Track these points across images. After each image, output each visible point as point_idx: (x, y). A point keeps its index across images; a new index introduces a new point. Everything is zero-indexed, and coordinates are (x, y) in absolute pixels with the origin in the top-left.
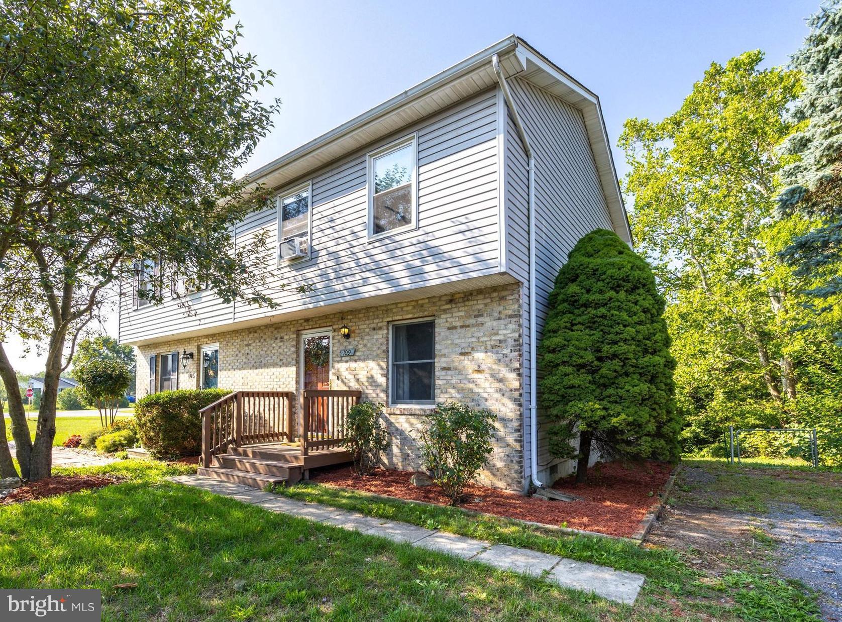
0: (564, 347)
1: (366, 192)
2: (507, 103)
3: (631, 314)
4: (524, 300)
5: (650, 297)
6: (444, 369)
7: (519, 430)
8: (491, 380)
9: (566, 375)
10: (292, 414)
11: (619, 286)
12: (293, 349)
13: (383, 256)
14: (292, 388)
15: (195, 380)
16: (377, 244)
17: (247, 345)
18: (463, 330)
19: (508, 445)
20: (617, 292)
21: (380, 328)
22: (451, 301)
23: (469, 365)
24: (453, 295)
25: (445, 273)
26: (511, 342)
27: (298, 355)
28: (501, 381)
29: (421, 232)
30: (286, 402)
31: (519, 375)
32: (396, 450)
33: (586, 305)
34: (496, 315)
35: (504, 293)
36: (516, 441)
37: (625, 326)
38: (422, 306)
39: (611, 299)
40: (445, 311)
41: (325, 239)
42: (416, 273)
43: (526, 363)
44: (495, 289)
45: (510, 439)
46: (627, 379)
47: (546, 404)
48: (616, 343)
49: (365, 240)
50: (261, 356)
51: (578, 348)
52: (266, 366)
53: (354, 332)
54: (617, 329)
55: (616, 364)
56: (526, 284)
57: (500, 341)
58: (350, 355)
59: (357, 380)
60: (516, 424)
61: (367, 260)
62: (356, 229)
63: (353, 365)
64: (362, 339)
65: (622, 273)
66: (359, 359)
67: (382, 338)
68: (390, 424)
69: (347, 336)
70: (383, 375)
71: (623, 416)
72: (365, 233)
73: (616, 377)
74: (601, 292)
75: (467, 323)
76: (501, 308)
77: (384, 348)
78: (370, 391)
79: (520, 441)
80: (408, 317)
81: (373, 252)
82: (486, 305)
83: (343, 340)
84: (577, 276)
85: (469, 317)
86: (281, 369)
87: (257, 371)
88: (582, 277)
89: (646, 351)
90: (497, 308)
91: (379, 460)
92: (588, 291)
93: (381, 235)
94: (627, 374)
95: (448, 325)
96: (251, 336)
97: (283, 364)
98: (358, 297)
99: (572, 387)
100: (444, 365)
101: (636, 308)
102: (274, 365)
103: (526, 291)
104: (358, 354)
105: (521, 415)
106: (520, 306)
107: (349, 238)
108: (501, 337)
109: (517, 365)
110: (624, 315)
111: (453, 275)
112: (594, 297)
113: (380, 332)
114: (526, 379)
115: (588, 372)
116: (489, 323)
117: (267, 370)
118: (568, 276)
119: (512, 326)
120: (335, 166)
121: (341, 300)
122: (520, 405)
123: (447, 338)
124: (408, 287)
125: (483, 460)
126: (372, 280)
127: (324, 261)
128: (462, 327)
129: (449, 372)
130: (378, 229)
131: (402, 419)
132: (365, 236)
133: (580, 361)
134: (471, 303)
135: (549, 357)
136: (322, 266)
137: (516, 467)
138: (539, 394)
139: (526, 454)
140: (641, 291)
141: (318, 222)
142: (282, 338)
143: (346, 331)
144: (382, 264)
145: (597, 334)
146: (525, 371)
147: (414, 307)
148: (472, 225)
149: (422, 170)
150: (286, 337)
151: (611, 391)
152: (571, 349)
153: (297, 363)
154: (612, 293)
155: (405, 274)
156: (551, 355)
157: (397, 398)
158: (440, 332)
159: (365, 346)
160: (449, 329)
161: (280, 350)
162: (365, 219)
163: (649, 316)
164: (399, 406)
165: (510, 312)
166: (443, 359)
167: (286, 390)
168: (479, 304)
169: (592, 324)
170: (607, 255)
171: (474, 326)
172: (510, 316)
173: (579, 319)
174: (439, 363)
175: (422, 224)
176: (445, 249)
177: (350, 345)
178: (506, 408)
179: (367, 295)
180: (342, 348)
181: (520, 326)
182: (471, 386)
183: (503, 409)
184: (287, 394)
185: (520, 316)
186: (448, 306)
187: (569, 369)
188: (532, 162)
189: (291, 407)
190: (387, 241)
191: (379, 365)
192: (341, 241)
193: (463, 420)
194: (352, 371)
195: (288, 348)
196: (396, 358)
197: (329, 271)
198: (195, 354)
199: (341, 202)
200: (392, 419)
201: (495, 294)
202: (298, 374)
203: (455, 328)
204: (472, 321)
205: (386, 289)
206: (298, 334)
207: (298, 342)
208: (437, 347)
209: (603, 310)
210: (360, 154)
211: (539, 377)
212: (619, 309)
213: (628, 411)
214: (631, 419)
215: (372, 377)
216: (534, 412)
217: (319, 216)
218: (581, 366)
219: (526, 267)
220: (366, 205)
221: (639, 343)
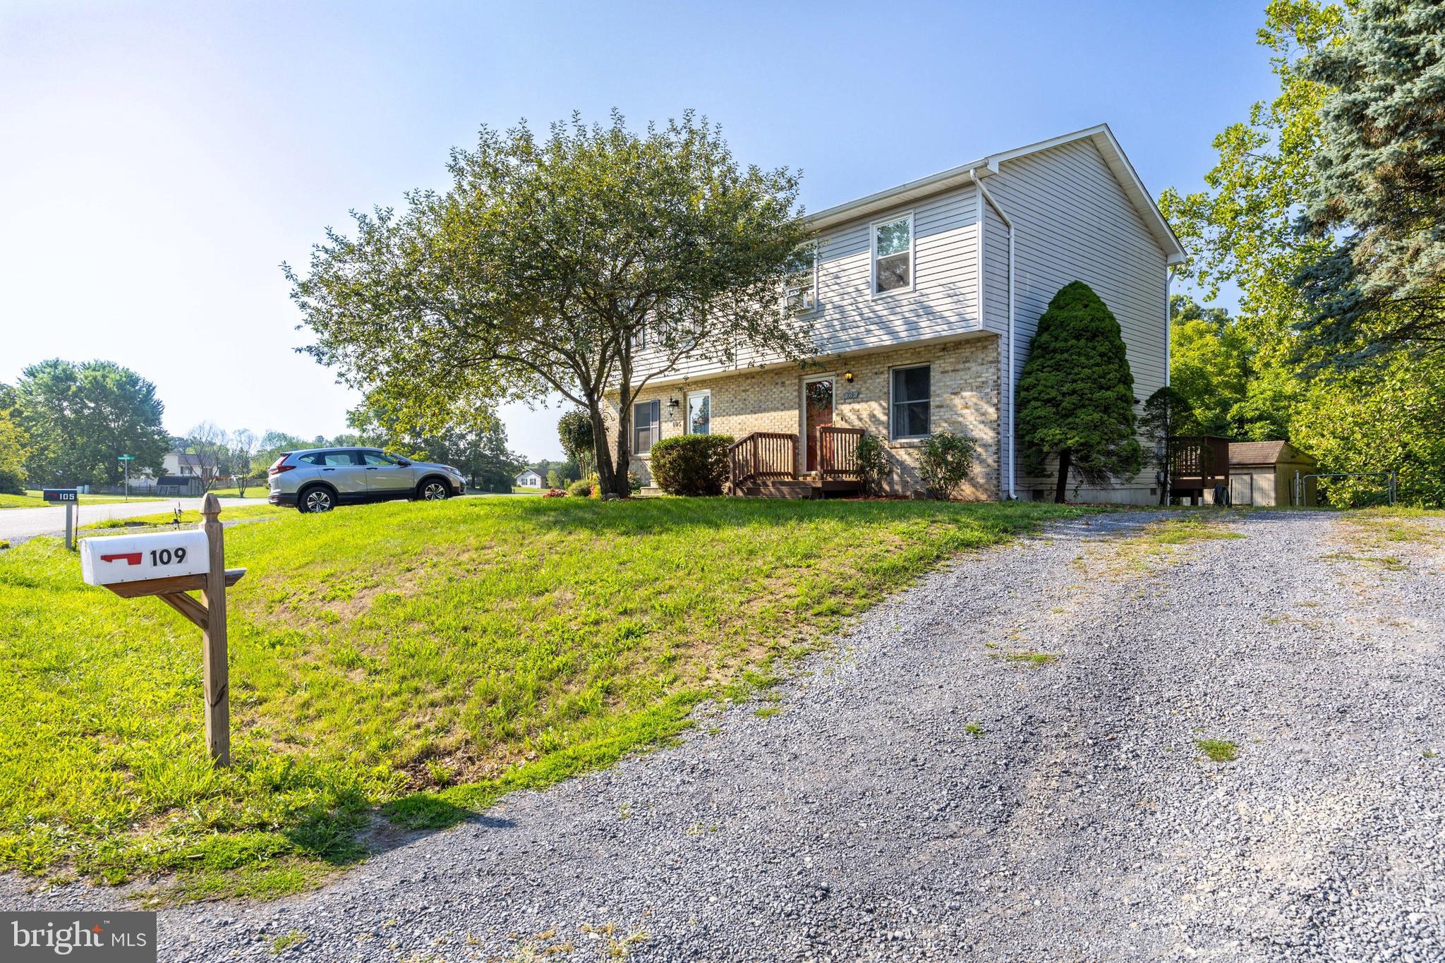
0: (1034, 386)
1: (869, 255)
2: (984, 195)
3: (1088, 357)
4: (1002, 348)
5: (1107, 343)
6: (938, 407)
7: (996, 453)
8: (976, 414)
9: (1035, 408)
10: (795, 455)
11: (1080, 335)
12: (796, 393)
13: (885, 313)
14: (795, 430)
15: (682, 428)
16: (880, 302)
17: (743, 391)
18: (953, 374)
19: (989, 466)
20: (1079, 340)
21: (882, 373)
22: (944, 349)
23: (957, 401)
24: (945, 344)
25: (938, 328)
26: (991, 383)
27: (800, 399)
28: (983, 414)
29: (917, 294)
30: (790, 444)
31: (997, 409)
32: (896, 477)
33: (1055, 351)
34: (980, 361)
35: (986, 343)
36: (995, 462)
37: (1083, 368)
38: (919, 353)
39: (1072, 346)
40: (939, 358)
41: (831, 294)
42: (912, 326)
43: (1004, 400)
44: (979, 340)
45: (990, 461)
46: (1083, 410)
47: (1020, 433)
48: (1074, 381)
49: (869, 298)
50: (760, 401)
51: (1046, 386)
52: (765, 410)
53: (857, 376)
54: (1076, 370)
55: (1075, 399)
56: (1005, 334)
57: (983, 383)
58: (853, 397)
59: (860, 419)
60: (994, 448)
61: (871, 315)
62: (861, 287)
63: (856, 406)
64: (865, 383)
65: (1082, 325)
66: (862, 401)
67: (885, 381)
68: (892, 456)
69: (850, 381)
70: (885, 414)
71: (1077, 438)
72: (868, 291)
73: (1075, 409)
74: (1066, 340)
75: (957, 368)
76: (984, 356)
77: (886, 390)
78: (873, 429)
79: (998, 462)
80: (908, 363)
81: (877, 308)
82: (972, 353)
83: (846, 384)
84: (1049, 327)
85: (959, 363)
86: (783, 413)
87: (756, 416)
88: (1052, 328)
89: (1101, 388)
90: (981, 355)
91: (881, 488)
92: (1057, 339)
93: (884, 295)
94: (1084, 406)
95: (941, 369)
96: (748, 381)
97: (785, 408)
98: (863, 347)
99: (1040, 417)
100: (938, 403)
101: (1092, 353)
102: (776, 409)
103: (1005, 340)
104: (861, 396)
105: (998, 441)
106: (999, 354)
107: (854, 295)
108: (984, 379)
109: (996, 401)
110: (1083, 359)
111: (943, 331)
112: (1059, 345)
113: (882, 376)
114: (1003, 413)
115: (1053, 406)
116: (975, 368)
117: (767, 415)
118: (1045, 325)
119: (992, 370)
120: (840, 228)
121: (848, 349)
122: (998, 433)
123: (941, 381)
124: (906, 339)
125: (964, 475)
126: (876, 333)
127: (830, 313)
128: (953, 371)
129: (942, 410)
130: (881, 288)
131: (902, 452)
132: (869, 294)
133: (1047, 397)
134: (960, 351)
135: (1023, 394)
136: (828, 318)
137: (995, 482)
138: (1016, 425)
139: (1003, 473)
140: (1100, 338)
141: (823, 278)
142: (783, 383)
143: (849, 375)
144: (885, 319)
145: (1062, 375)
146: (1001, 406)
147: (912, 354)
148: (958, 291)
149: (918, 242)
150: (787, 382)
151: (1070, 420)
152: (1040, 388)
153: (800, 407)
154: (1074, 342)
155: (903, 328)
156: (1025, 393)
157: (897, 434)
158: (935, 376)
159: (867, 389)
160: (942, 373)
161: (782, 395)
162: (869, 279)
163: (1106, 359)
164: (899, 441)
165: (991, 359)
166: (938, 399)
167: (789, 432)
168: (967, 352)
169: (1057, 367)
170: (1073, 309)
171: (962, 370)
172: (991, 362)
173: (1049, 363)
174: (934, 402)
175: (918, 287)
176: (938, 309)
177: (853, 388)
178: (987, 435)
179: (871, 345)
180: (845, 391)
181: (999, 370)
182: (960, 419)
183: (985, 437)
184: (790, 437)
185: (998, 362)
186: (942, 354)
187: (1039, 404)
188: (1012, 231)
189: (795, 448)
190: (889, 300)
191: (881, 405)
192: (846, 297)
193: (949, 444)
194: (856, 412)
195: (790, 393)
196: (896, 398)
197: (836, 323)
198: (681, 401)
199: (846, 262)
200: (893, 452)
201: (979, 344)
202: (800, 417)
203: (947, 372)
204: (961, 366)
205: (887, 341)
206: (800, 378)
207: (800, 387)
208: (932, 388)
209: (1066, 355)
210: (864, 220)
211: (1017, 411)
212: (1079, 354)
213: (1081, 435)
214: (1082, 441)
215: (874, 416)
216: (1011, 439)
217: (825, 272)
218: (1049, 401)
219: (1006, 321)
220: (869, 267)
221: (1095, 381)
